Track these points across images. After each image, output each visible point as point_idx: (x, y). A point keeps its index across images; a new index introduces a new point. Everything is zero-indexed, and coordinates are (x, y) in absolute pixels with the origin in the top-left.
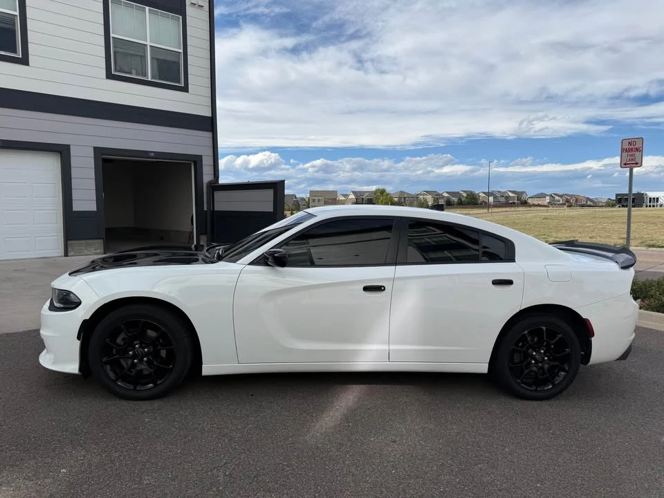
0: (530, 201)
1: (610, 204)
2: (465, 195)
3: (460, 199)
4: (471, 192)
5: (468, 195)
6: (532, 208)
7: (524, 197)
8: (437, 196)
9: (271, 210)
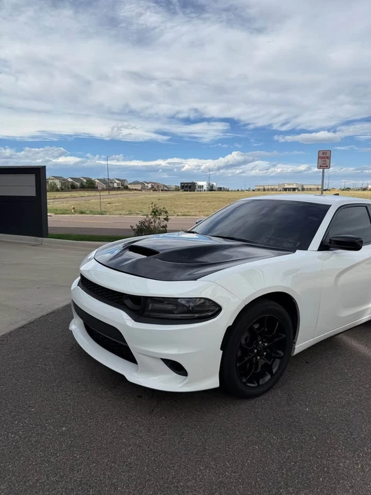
0: (129, 186)
1: (177, 189)
2: (85, 181)
3: (82, 184)
4: (90, 179)
5: (88, 181)
6: (132, 192)
7: (126, 184)
8: (64, 182)
9: (34, 194)
